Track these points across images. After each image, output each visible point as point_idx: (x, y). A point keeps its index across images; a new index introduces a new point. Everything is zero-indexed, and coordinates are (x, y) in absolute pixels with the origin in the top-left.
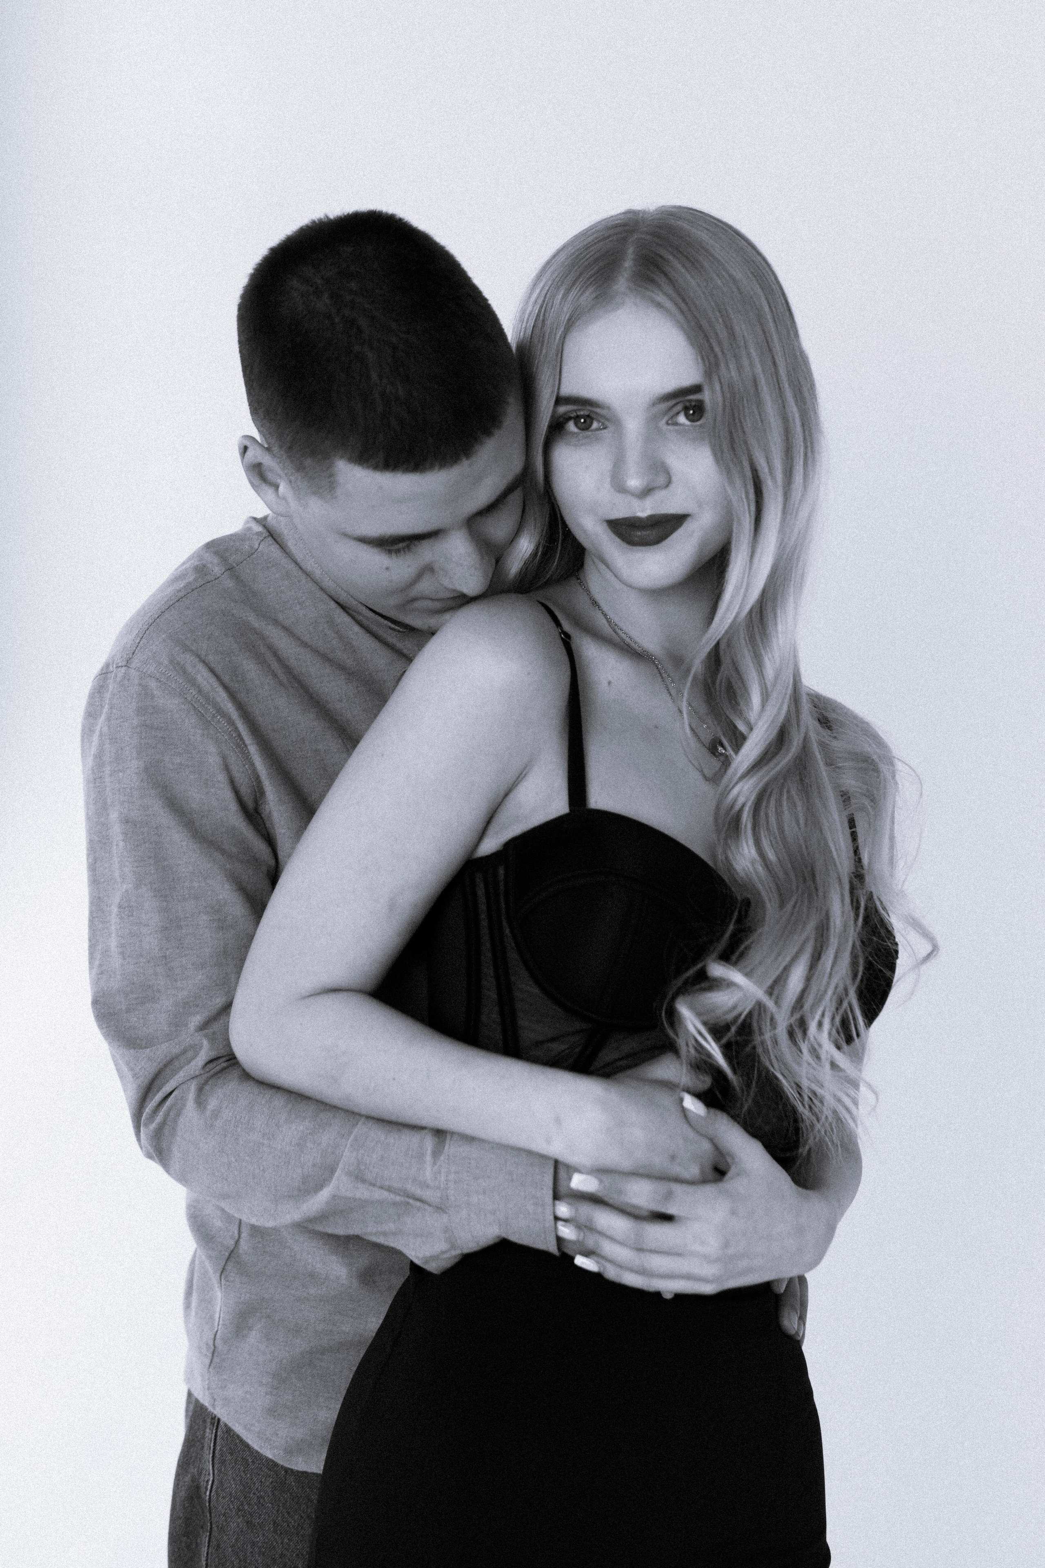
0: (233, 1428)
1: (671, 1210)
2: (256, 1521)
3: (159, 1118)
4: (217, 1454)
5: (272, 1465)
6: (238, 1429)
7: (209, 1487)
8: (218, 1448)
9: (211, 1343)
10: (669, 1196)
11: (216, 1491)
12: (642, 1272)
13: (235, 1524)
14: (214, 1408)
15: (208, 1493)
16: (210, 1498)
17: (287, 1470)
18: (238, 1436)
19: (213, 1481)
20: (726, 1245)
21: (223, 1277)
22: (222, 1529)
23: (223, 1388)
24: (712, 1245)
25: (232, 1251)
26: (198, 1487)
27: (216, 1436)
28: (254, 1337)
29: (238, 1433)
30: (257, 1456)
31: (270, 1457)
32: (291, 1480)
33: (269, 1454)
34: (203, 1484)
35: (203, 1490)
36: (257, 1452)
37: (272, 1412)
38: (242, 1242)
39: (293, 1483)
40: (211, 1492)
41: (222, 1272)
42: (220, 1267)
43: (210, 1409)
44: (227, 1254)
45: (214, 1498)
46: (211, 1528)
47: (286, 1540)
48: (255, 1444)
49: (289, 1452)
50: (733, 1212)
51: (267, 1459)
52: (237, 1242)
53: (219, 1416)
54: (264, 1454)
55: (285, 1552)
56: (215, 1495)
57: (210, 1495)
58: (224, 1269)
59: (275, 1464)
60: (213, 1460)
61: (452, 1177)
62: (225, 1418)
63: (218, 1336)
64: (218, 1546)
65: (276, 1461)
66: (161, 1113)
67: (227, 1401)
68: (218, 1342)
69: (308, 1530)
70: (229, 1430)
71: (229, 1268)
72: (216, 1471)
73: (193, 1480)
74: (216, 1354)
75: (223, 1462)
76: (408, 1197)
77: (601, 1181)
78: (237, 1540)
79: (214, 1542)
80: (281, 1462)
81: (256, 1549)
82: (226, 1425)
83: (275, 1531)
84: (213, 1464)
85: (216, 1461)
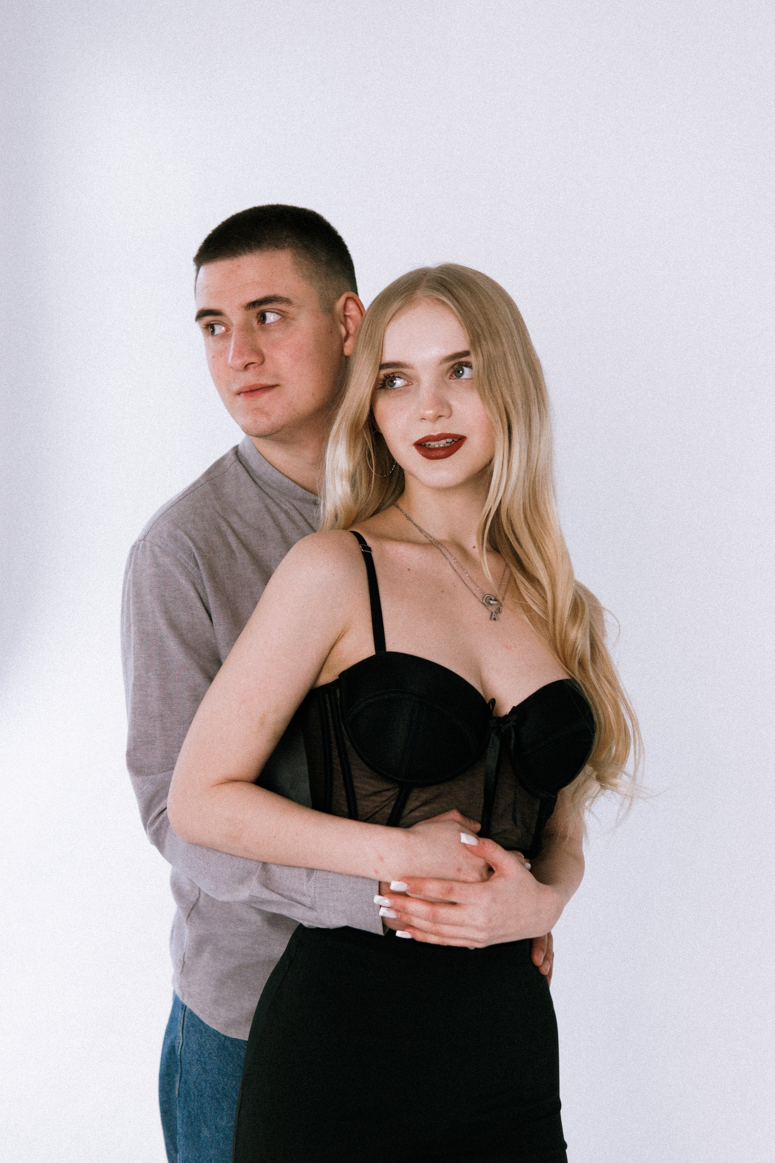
0: (194, 1011)
1: (453, 899)
2: (208, 1067)
3: (157, 824)
4: (185, 1027)
5: (216, 1034)
6: (197, 1012)
7: (180, 1047)
8: (185, 1023)
9: (182, 959)
10: (451, 891)
11: (185, 1049)
12: (437, 934)
13: (195, 1069)
14: (183, 999)
15: (179, 1050)
16: (181, 1054)
17: (226, 1038)
18: (197, 1016)
19: (183, 1043)
20: (490, 921)
21: (188, 919)
22: (188, 1072)
23: (189, 986)
24: (481, 920)
25: (195, 904)
26: (174, 1047)
27: (184, 1016)
28: (206, 956)
29: (197, 1015)
30: (207, 1028)
31: (216, 1029)
32: (228, 1043)
33: (215, 1027)
34: (177, 1045)
35: (176, 1048)
36: (208, 1026)
37: (216, 1001)
38: (201, 899)
39: (229, 1045)
40: (181, 1049)
41: (188, 917)
42: (187, 914)
43: (181, 999)
44: (191, 906)
45: (183, 1053)
46: (181, 1072)
47: (225, 1080)
48: (207, 1021)
49: (228, 1026)
50: (494, 900)
51: (214, 1030)
52: (198, 900)
53: (186, 1004)
54: (212, 1027)
55: (225, 1086)
56: (184, 1052)
57: (181, 1051)
58: (189, 915)
59: (219, 1034)
60: (182, 1030)
61: (318, 890)
62: (189, 1006)
63: (186, 956)
64: (186, 1082)
65: (219, 1031)
66: (158, 821)
67: (190, 996)
68: (186, 959)
69: (239, 1074)
70: (191, 1013)
71: (192, 914)
72: (184, 1037)
73: (172, 1042)
74: (185, 966)
75: (188, 1032)
76: (292, 900)
77: (409, 884)
78: (197, 1078)
79: (183, 1080)
80: (222, 1032)
81: (208, 1085)
82: (190, 1010)
83: (219, 1074)
84: (182, 1032)
85: (184, 1031)
